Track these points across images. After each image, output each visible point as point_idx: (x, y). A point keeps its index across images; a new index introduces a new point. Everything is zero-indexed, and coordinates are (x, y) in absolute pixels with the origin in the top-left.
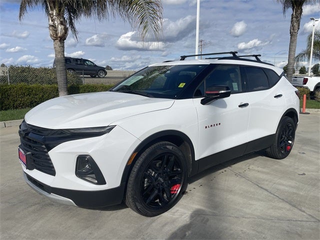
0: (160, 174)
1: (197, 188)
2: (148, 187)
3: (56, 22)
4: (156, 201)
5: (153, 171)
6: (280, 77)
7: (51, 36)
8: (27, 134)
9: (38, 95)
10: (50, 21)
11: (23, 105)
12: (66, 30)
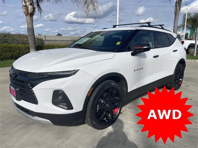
0: (107, 101)
1: (128, 109)
2: (100, 110)
3: (27, 4)
4: (104, 119)
5: (102, 99)
6: (175, 39)
7: (24, 12)
8: (16, 76)
9: (16, 51)
10: (24, 2)
11: (6, 58)
12: (34, 8)
